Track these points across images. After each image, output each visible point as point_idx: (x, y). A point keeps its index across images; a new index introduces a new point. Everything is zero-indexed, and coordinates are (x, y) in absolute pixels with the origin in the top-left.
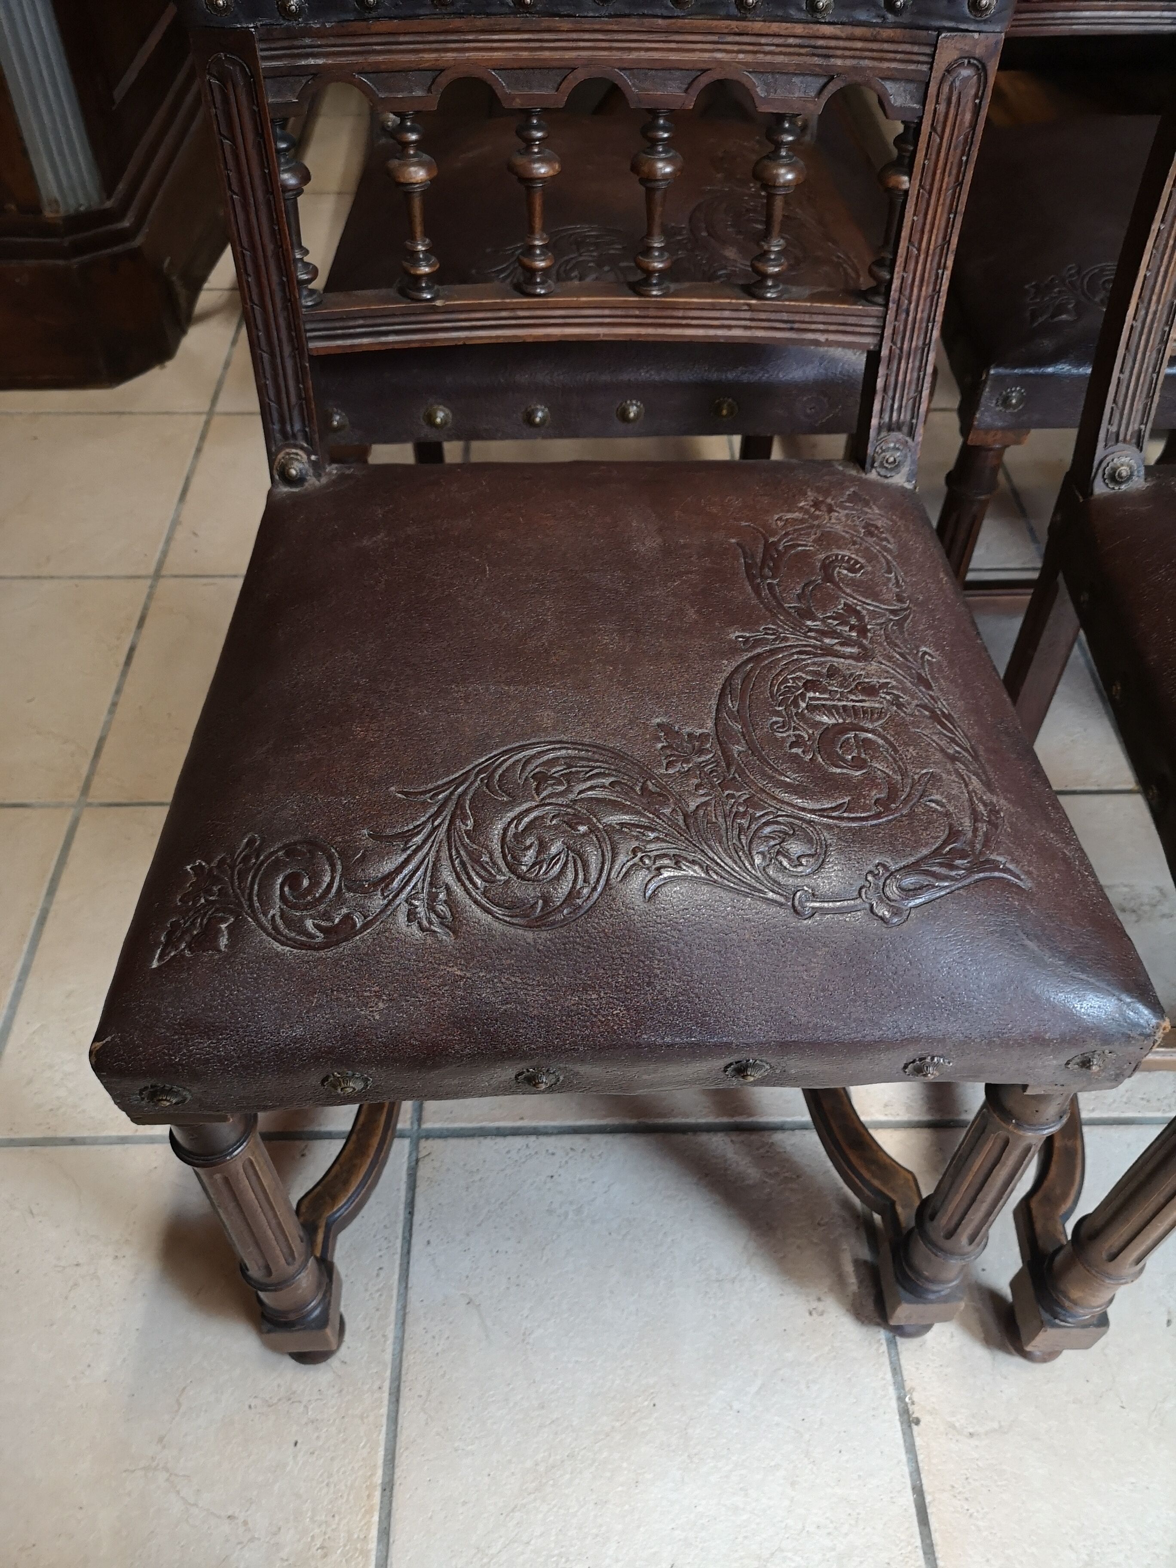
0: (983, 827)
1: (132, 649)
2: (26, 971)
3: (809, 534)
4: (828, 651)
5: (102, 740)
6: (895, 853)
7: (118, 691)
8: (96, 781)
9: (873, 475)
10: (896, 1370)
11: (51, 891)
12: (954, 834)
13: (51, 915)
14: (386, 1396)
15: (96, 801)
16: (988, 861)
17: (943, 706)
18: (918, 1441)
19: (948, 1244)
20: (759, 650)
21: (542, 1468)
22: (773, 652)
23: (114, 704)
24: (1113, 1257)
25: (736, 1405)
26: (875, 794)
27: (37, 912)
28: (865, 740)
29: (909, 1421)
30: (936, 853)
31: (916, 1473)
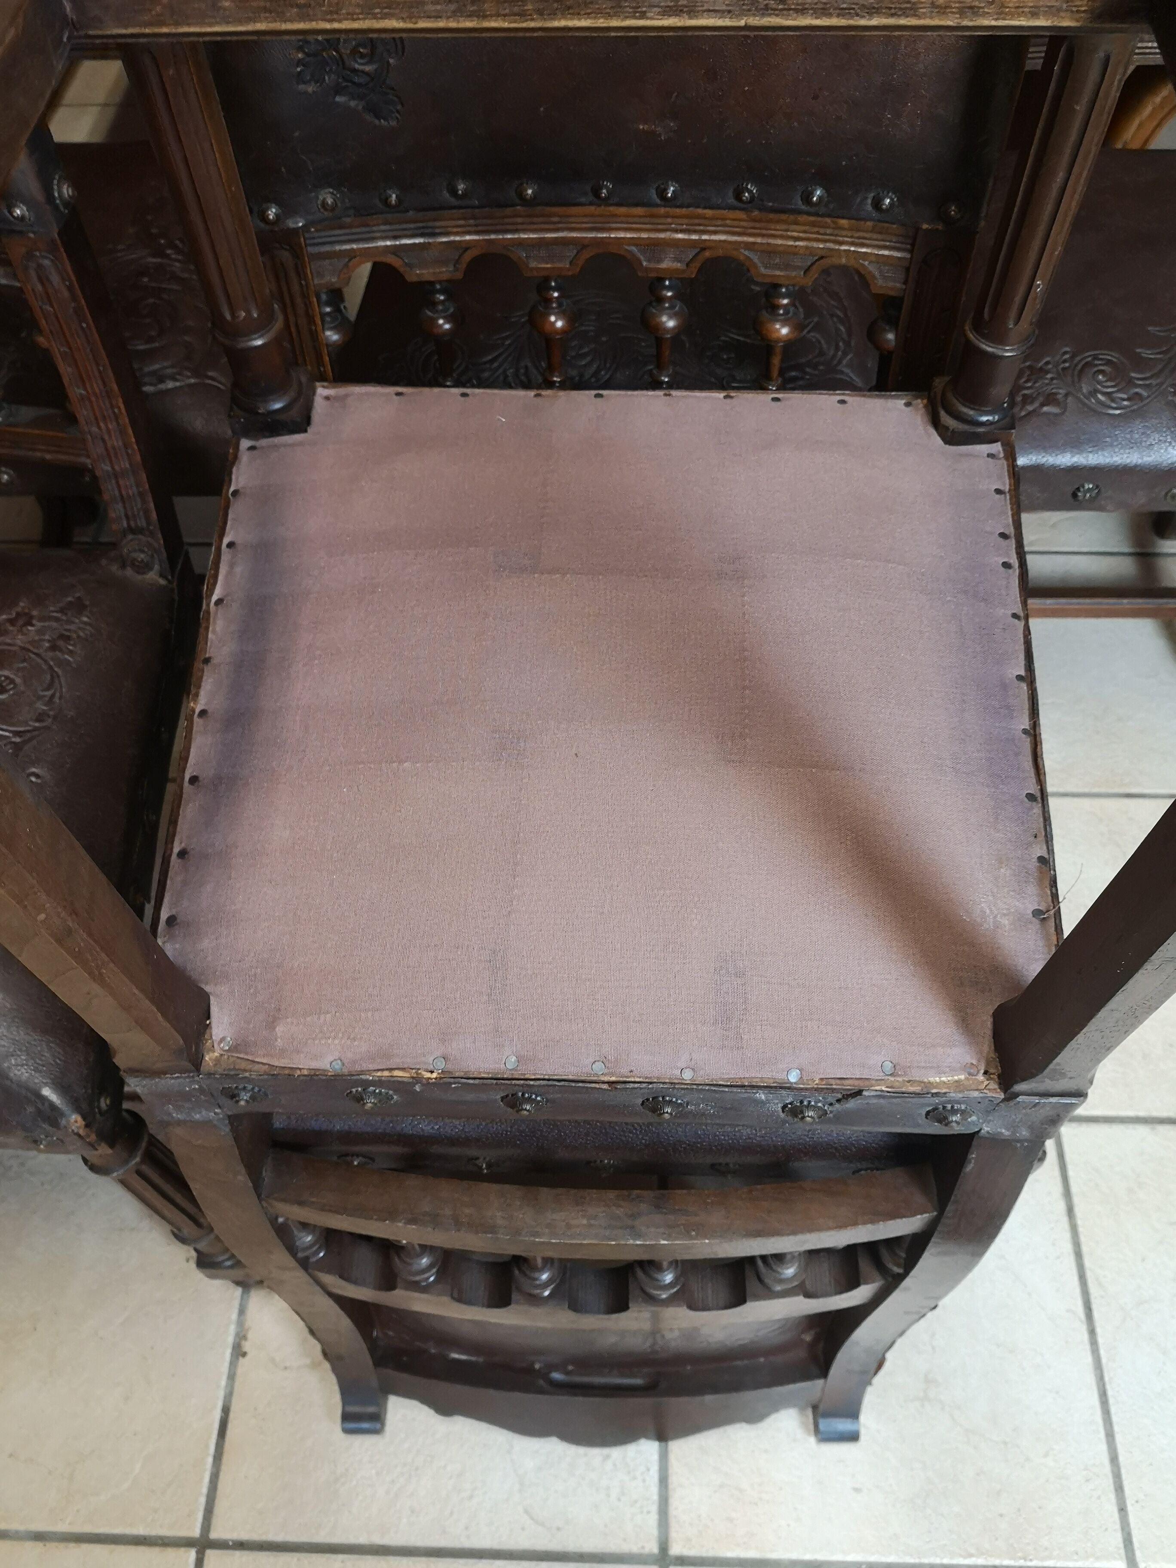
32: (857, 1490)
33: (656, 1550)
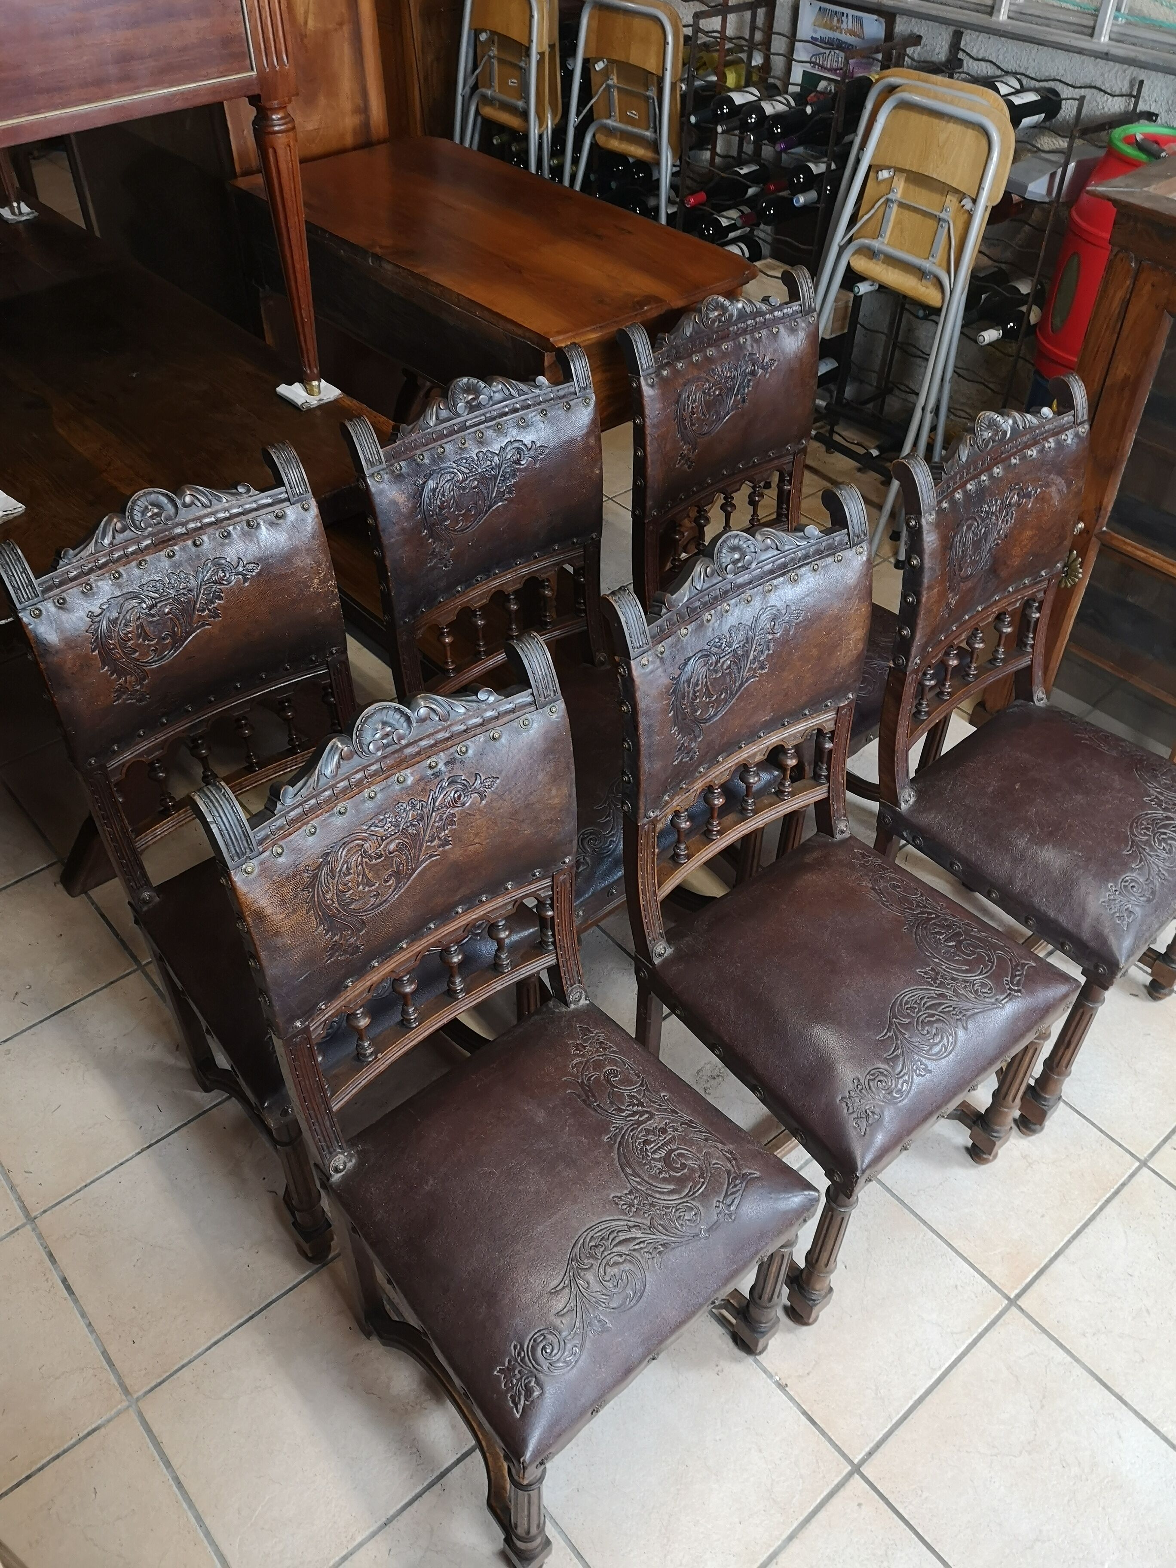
0: (734, 1162)
1: (64, 1281)
2: (199, 1519)
3: (588, 1069)
4: (639, 1123)
5: (105, 1353)
6: (718, 1193)
7: (83, 1315)
8: (128, 1381)
9: (573, 1006)
10: (765, 1371)
11: (168, 1464)
12: (729, 1172)
13: (182, 1478)
14: (576, 1560)
15: (140, 1393)
16: (744, 1175)
17: (686, 1117)
18: (792, 1393)
19: (772, 1303)
20: (619, 1140)
21: (663, 1531)
22: (623, 1137)
23: (89, 1325)
24: (827, 1265)
25: (718, 1438)
26: (697, 1175)
27: (171, 1482)
28: (679, 1154)
29: (782, 1387)
30: (729, 1184)
31: (799, 1406)
32: (1043, 1216)
33: (1006, 1302)
